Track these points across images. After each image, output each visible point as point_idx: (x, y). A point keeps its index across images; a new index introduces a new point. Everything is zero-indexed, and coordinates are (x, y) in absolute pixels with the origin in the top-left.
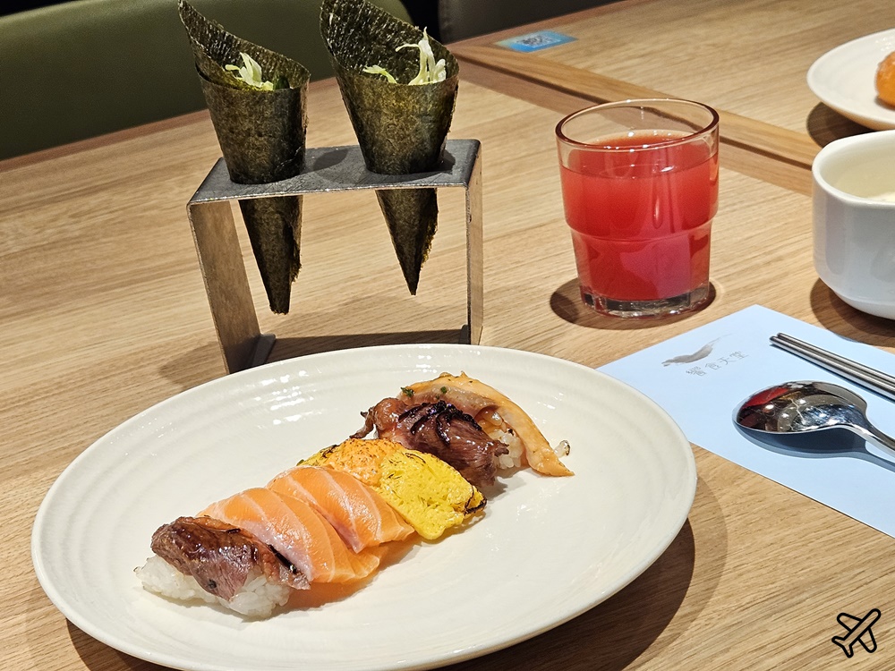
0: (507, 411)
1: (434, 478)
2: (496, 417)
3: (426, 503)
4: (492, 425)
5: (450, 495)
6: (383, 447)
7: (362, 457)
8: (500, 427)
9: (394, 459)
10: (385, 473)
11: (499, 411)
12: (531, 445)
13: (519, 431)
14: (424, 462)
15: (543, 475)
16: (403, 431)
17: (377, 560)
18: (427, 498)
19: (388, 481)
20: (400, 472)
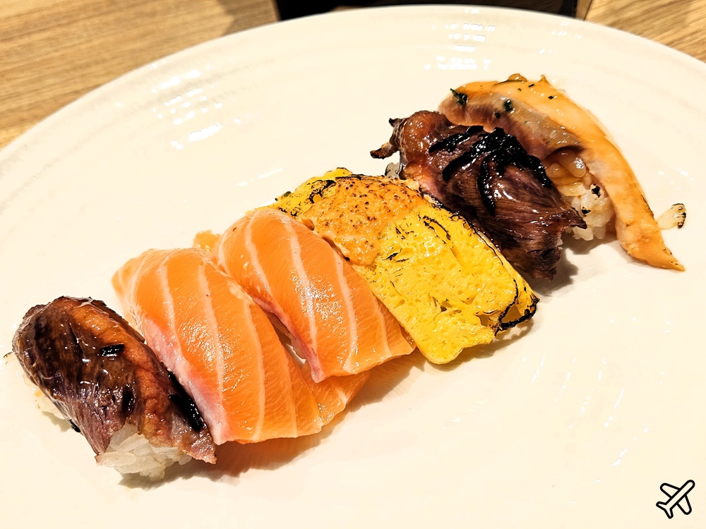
0: (596, 156)
1: (459, 267)
2: (579, 164)
3: (439, 307)
4: (571, 176)
5: (478, 299)
6: (391, 203)
7: (357, 218)
8: (581, 180)
9: (405, 227)
10: (386, 249)
11: (585, 155)
12: (625, 214)
13: (612, 189)
14: (448, 236)
15: (636, 260)
16: (433, 171)
17: (344, 399)
18: (441, 299)
19: (387, 263)
20: (407, 251)
